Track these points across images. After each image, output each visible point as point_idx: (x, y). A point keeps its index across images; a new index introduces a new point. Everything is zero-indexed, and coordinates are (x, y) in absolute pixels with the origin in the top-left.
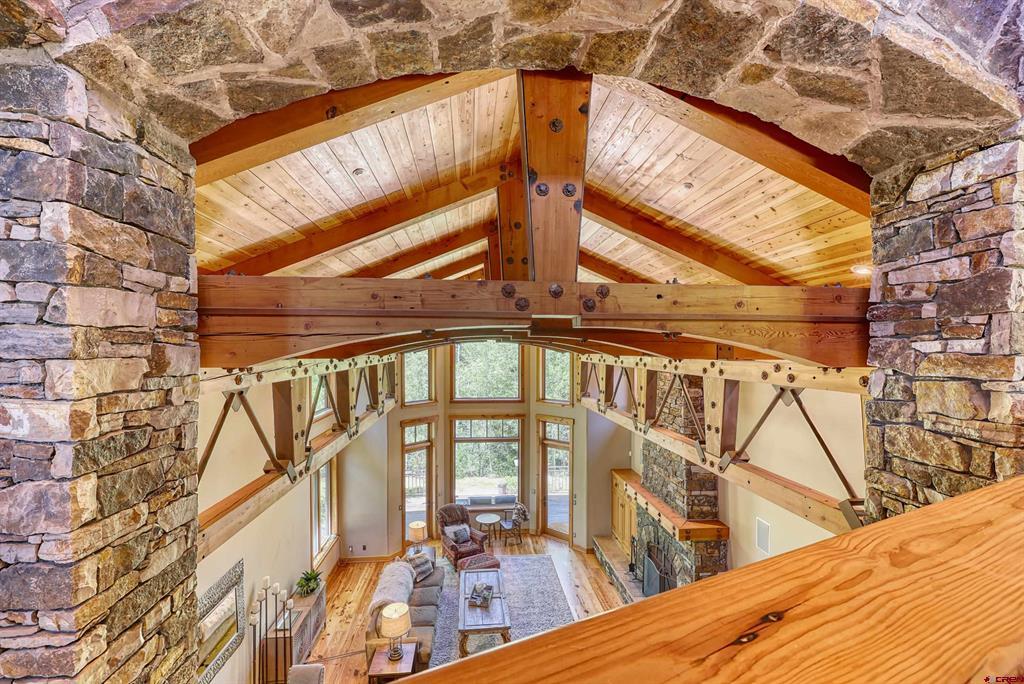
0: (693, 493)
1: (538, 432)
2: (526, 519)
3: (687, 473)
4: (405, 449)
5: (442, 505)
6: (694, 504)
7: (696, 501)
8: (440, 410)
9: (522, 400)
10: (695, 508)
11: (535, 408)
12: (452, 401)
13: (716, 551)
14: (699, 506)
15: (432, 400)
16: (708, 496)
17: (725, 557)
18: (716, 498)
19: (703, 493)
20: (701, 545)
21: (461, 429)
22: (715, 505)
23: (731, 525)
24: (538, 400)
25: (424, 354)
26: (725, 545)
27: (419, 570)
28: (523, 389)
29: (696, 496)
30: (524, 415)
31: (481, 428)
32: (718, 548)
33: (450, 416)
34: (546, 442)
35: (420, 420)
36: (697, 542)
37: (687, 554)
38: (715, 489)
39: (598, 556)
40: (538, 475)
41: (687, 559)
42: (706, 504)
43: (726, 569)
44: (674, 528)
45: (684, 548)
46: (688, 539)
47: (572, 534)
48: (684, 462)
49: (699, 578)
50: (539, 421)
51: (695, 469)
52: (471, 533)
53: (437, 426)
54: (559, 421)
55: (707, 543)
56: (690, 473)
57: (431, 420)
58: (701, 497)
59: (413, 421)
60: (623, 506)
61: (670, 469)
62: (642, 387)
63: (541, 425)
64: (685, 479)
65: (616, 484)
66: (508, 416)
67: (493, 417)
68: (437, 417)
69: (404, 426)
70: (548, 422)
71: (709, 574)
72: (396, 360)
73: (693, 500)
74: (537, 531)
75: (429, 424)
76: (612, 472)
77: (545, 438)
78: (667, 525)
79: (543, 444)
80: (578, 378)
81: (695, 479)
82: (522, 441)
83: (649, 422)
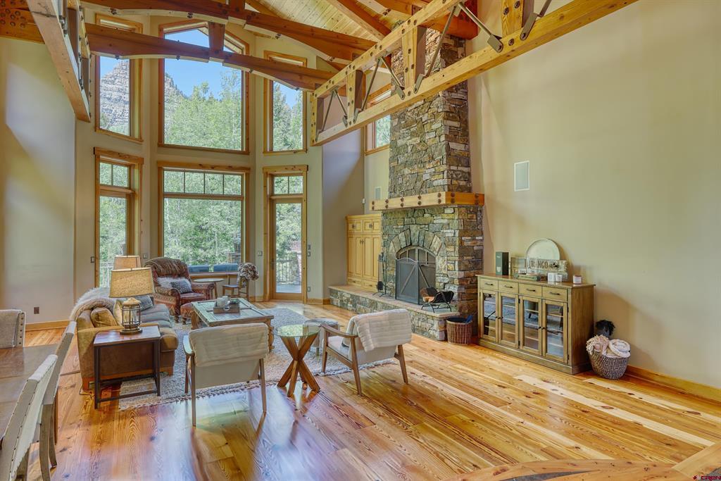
0: (452, 168)
1: (265, 186)
2: (255, 277)
3: (446, 148)
4: (99, 190)
6: (452, 178)
7: (454, 176)
8: (144, 151)
9: (246, 153)
10: (455, 182)
11: (261, 162)
12: (161, 145)
13: (475, 217)
14: (457, 180)
15: (135, 140)
16: (463, 172)
17: (481, 223)
18: (469, 174)
19: (460, 168)
20: (463, 210)
21: (173, 180)
22: (469, 181)
23: (486, 191)
24: (265, 152)
26: (481, 211)
28: (248, 139)
29: (454, 171)
30: (249, 169)
31: (194, 180)
32: (476, 213)
33: (158, 162)
34: (273, 198)
35: (120, 156)
36: (460, 207)
37: (448, 226)
38: (468, 166)
39: (337, 301)
40: (265, 234)
41: (449, 231)
42: (462, 179)
43: (482, 235)
44: (439, 195)
45: (445, 221)
46: (453, 201)
47: (307, 289)
48: (443, 138)
49: (461, 242)
50: (266, 174)
51: (453, 145)
52: (192, 286)
53: (141, 172)
54: (292, 170)
55: (467, 208)
56: (448, 149)
57: (132, 163)
58: (458, 172)
59: (111, 153)
60: (362, 242)
61: (426, 158)
62: (410, 50)
63: (268, 179)
64: (445, 153)
65: (353, 226)
66: (230, 168)
67: (213, 168)
68: (141, 161)
69: (97, 155)
70: (277, 175)
71: (470, 238)
72: (90, 60)
73: (452, 174)
74: (264, 296)
75: (130, 167)
76: (346, 218)
77: (272, 194)
78: (429, 199)
79: (270, 199)
80: (313, 119)
81: (452, 154)
82: (247, 199)
83: (421, 76)
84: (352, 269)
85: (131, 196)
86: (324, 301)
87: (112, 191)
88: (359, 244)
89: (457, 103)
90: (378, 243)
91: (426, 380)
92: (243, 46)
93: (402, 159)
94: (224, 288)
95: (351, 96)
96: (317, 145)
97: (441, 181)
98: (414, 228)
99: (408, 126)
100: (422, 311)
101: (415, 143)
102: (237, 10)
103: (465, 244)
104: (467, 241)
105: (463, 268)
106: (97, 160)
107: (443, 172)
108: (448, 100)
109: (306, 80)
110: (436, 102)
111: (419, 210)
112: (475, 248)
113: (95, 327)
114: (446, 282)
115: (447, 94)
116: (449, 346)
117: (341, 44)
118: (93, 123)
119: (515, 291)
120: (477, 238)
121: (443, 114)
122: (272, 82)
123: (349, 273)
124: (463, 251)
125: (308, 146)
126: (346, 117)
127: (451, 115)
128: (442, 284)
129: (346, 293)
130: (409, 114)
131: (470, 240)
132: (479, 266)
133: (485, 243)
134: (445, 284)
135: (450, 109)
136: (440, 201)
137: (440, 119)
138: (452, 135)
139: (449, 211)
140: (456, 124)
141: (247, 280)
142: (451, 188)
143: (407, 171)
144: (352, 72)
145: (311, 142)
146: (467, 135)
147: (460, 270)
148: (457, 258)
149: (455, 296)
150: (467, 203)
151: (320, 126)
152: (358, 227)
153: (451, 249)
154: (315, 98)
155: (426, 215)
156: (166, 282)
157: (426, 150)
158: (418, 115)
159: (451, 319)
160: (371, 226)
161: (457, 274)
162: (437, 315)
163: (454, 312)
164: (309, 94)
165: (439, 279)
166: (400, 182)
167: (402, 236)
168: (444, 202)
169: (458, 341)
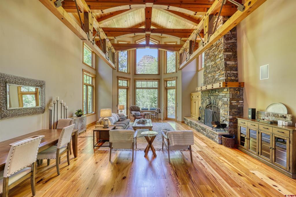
0: (227, 72)
1: (164, 84)
2: (160, 112)
3: (225, 64)
4: (119, 87)
5: (131, 105)
6: (228, 76)
7: (229, 75)
8: (131, 76)
9: (159, 74)
10: (229, 78)
11: (163, 77)
12: (135, 74)
13: (239, 92)
14: (230, 77)
15: (129, 73)
16: (233, 73)
17: (242, 95)
18: (237, 74)
19: (232, 72)
20: (232, 89)
21: (139, 84)
22: (237, 77)
23: (245, 81)
24: (164, 74)
25: (126, 52)
26: (242, 90)
27: (121, 117)
29: (229, 73)
30: (160, 79)
31: (144, 84)
33: (135, 79)
34: (167, 88)
35: (124, 78)
36: (230, 88)
37: (225, 96)
38: (237, 70)
39: (186, 122)
40: (164, 99)
41: (225, 98)
42: (233, 76)
43: (243, 100)
44: (220, 84)
45: (224, 94)
46: (226, 86)
47: (176, 117)
48: (223, 60)
49: (231, 103)
50: (165, 81)
51: (228, 62)
52: (141, 114)
53: (130, 82)
54: (172, 79)
55: (234, 89)
56: (226, 64)
57: (128, 79)
58: (231, 74)
59: (121, 77)
60: (195, 102)
61: (217, 69)
62: (206, 27)
63: (165, 82)
64: (224, 66)
65: (192, 97)
66: (154, 79)
67: (149, 80)
68: (130, 79)
69: (118, 78)
70: (168, 81)
71: (235, 102)
72: (115, 53)
73: (227, 75)
74: (164, 119)
75: (127, 81)
76: (190, 94)
77: (167, 87)
78: (216, 86)
79: (166, 88)
80: (178, 61)
81: (228, 66)
82: (159, 88)
83: (210, 35)
84: (192, 112)
85: (127, 89)
86: (182, 122)
87: (122, 88)
88: (194, 104)
89: (231, 44)
90: (200, 102)
91: (202, 162)
92: (158, 42)
93: (208, 71)
94: (152, 115)
95: (188, 50)
96: (180, 70)
97: (223, 78)
98: (212, 97)
99: (210, 58)
100: (212, 131)
101: (212, 64)
102: (148, 29)
103: (233, 104)
104: (234, 103)
105: (231, 114)
106: (118, 80)
107: (223, 74)
108: (226, 44)
109: (176, 48)
110: (220, 46)
111: (213, 90)
112: (239, 106)
113: (101, 124)
114: (224, 119)
115: (226, 42)
116: (223, 147)
117: (184, 32)
118: (117, 70)
119: (257, 128)
120: (240, 102)
121: (223, 50)
122: (166, 52)
123: (191, 113)
124: (231, 107)
125: (177, 71)
126: (187, 58)
127: (228, 50)
128: (222, 120)
129: (189, 120)
130: (210, 53)
131: (236, 103)
132: (241, 114)
133: (244, 104)
134: (223, 120)
135: (227, 47)
136: (220, 86)
137: (222, 52)
138: (228, 58)
139: (225, 90)
140: (230, 53)
141: (158, 113)
142: (227, 80)
143: (209, 75)
144: (188, 42)
145: (178, 69)
146: (237, 57)
147: (230, 115)
148: (229, 110)
149: (228, 126)
150: (234, 87)
151: (181, 63)
152: (194, 97)
153: (226, 106)
154: (179, 54)
155: (217, 92)
156: (133, 112)
157: (217, 66)
158: (214, 53)
159: (224, 136)
160: (198, 97)
161: (229, 117)
162: (218, 133)
163: (227, 133)
164: (178, 53)
165: (221, 118)
166: (207, 80)
167: (207, 100)
168: (222, 86)
169: (227, 145)
